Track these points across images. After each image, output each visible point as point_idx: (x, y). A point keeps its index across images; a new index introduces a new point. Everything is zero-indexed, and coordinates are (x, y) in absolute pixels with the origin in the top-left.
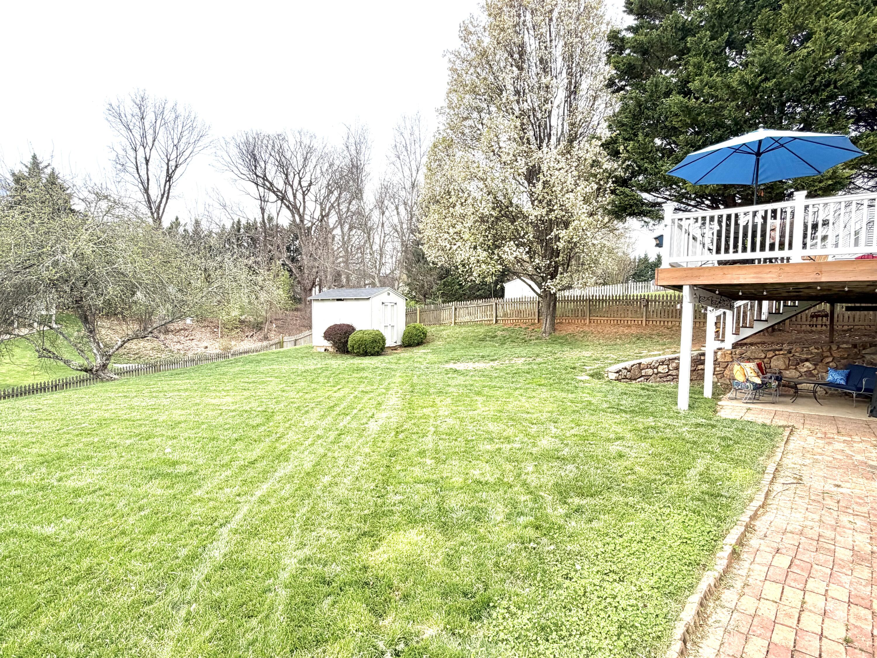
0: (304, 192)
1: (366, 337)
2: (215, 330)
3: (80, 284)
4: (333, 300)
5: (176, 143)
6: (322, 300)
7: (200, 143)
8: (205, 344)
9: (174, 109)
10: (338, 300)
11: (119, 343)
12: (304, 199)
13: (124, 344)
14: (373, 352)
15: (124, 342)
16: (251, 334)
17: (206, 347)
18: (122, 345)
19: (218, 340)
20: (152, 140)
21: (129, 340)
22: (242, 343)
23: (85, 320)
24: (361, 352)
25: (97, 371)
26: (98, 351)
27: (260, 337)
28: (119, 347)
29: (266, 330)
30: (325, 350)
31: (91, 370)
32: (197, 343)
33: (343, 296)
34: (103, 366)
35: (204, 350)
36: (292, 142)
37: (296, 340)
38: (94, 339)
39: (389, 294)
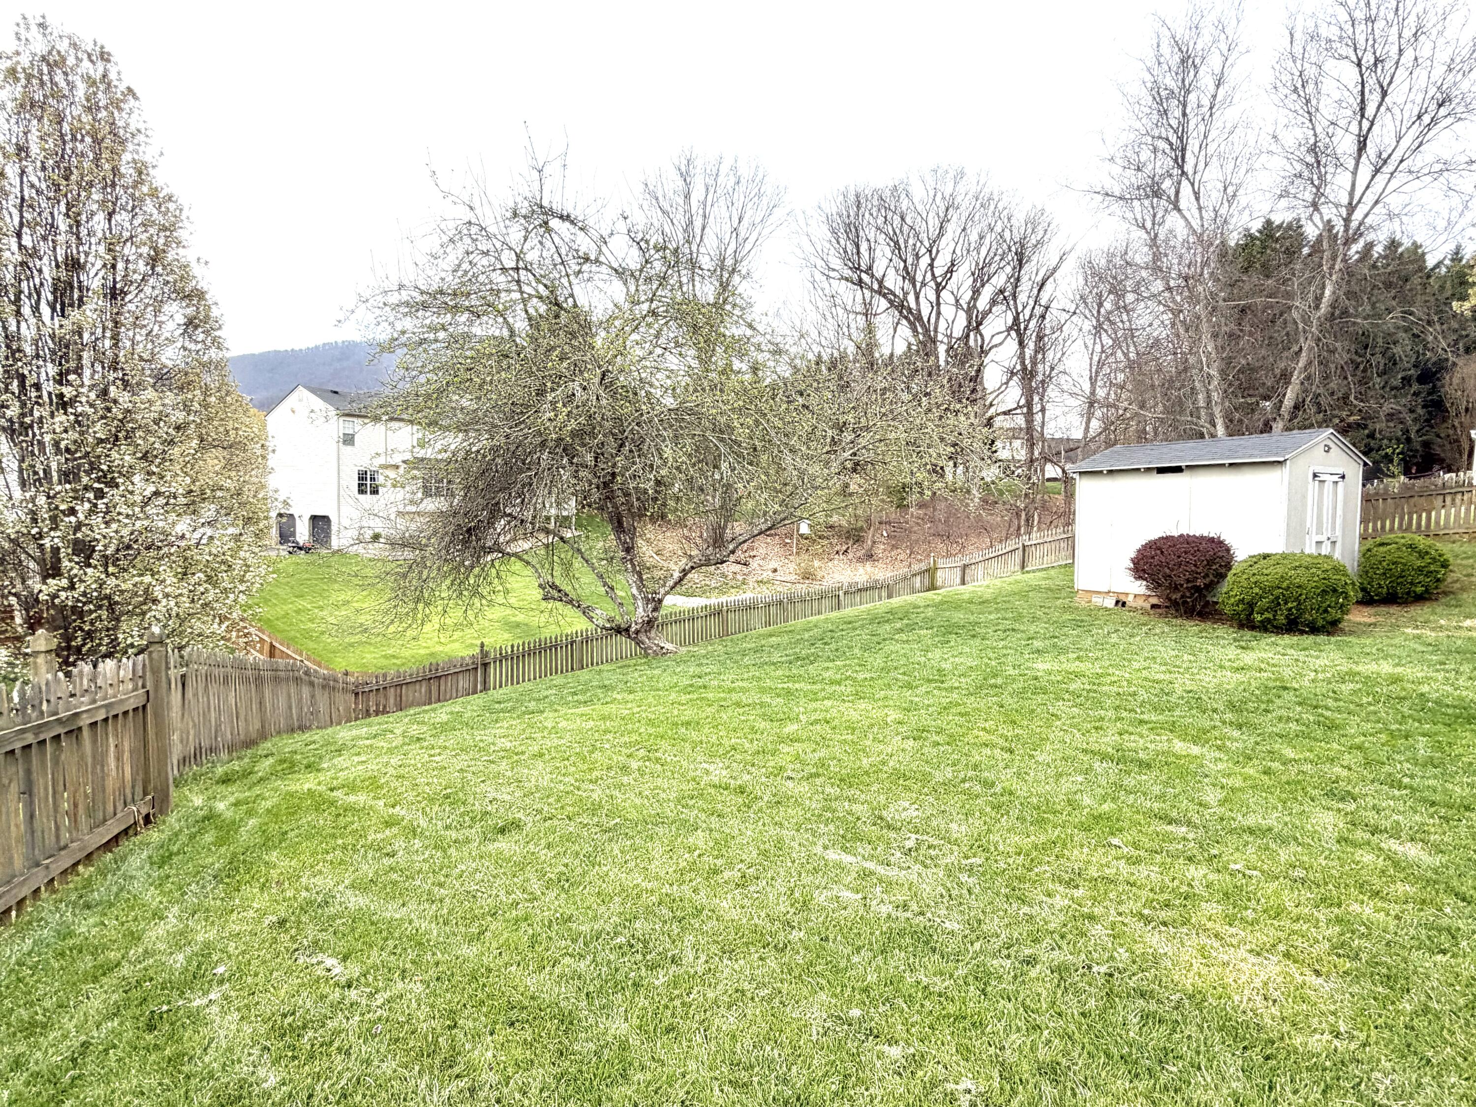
0: (938, 285)
1: (1301, 577)
2: (788, 541)
3: (611, 447)
4: (1148, 470)
5: (735, 225)
6: (1110, 472)
7: (772, 219)
8: (773, 565)
9: (734, 169)
10: (1161, 471)
11: (676, 575)
12: (938, 297)
13: (685, 575)
14: (1320, 622)
15: (685, 573)
16: (844, 548)
17: (775, 571)
18: (681, 580)
19: (791, 558)
20: (700, 226)
21: (692, 568)
22: (830, 564)
23: (619, 527)
24: (1281, 619)
25: (637, 632)
26: (640, 592)
27: (858, 554)
28: (676, 584)
29: (869, 543)
30: (1117, 602)
31: (627, 630)
32: (761, 562)
33: (1181, 458)
34: (649, 622)
35: (771, 574)
36: (919, 193)
37: (965, 567)
38: (633, 565)
39: (1328, 449)
